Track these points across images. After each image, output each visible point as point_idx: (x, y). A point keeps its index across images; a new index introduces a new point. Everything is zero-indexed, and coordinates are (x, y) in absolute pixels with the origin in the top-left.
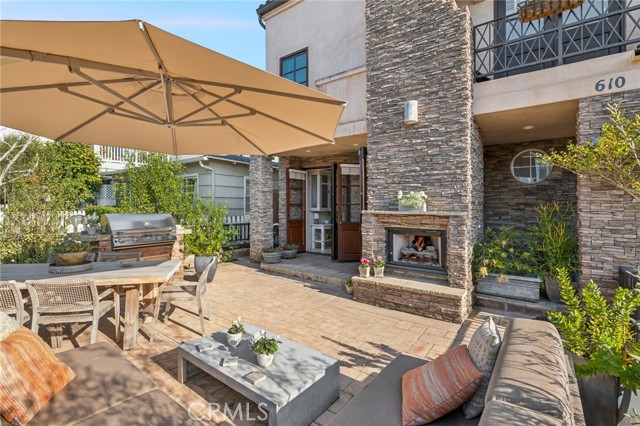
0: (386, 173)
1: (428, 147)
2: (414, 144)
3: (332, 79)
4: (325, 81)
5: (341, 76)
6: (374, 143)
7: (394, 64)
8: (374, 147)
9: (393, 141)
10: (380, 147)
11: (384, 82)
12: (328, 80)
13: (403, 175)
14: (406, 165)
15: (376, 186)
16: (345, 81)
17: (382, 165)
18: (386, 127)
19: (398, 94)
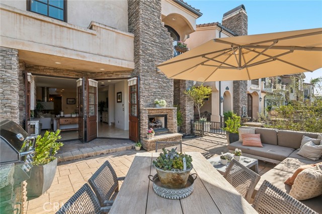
0: (148, 91)
1: (163, 83)
2: (159, 81)
3: (107, 28)
4: (101, 26)
5: (114, 30)
6: (144, 76)
7: (152, 44)
8: (143, 77)
9: (151, 77)
10: (146, 78)
11: (148, 49)
12: (104, 27)
13: (155, 93)
14: (156, 89)
15: (144, 96)
16: (115, 34)
17: (147, 87)
18: (149, 70)
19: (153, 58)
